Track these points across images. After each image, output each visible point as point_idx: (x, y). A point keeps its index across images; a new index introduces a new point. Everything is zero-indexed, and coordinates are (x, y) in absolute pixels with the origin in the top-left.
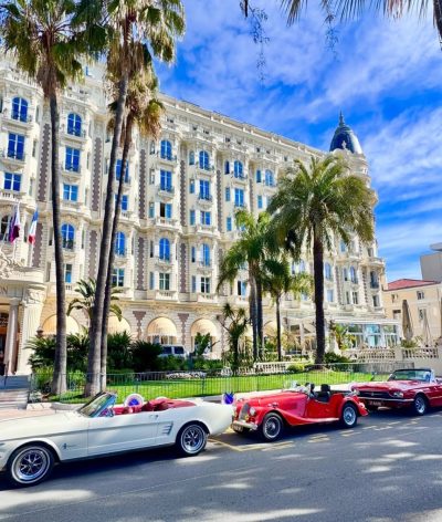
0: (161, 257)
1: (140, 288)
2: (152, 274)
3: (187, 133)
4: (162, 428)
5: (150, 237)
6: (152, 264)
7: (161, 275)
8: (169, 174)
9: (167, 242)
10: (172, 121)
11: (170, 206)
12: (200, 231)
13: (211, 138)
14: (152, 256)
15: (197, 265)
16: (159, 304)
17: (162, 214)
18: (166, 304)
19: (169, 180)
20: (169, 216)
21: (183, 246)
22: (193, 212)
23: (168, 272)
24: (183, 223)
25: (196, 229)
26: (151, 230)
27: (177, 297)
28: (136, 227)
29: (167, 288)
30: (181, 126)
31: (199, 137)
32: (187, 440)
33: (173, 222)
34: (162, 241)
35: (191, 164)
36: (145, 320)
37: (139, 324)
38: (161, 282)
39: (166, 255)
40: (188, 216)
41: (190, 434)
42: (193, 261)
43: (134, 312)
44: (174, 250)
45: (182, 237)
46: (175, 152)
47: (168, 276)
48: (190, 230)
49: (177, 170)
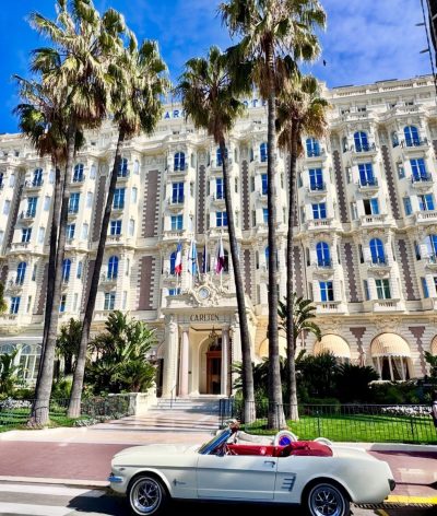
0: (375, 261)
1: (354, 300)
2: (366, 283)
3: (384, 114)
4: (281, 480)
5: (357, 241)
6: (364, 271)
7: (378, 283)
8: (369, 166)
9: (379, 242)
10: (364, 109)
11: (375, 201)
12: (421, 219)
13: (417, 108)
14: (362, 261)
15: (424, 263)
16: (381, 317)
17: (368, 211)
18: (391, 316)
19: (370, 173)
20: (377, 212)
21: (402, 244)
22: (407, 200)
23: (386, 277)
24: (396, 216)
25: (414, 219)
26: (357, 233)
27: (403, 306)
28: (339, 234)
29: (388, 295)
30: (376, 110)
31: (399, 113)
32: (319, 504)
33: (382, 218)
34: (372, 243)
35: (395, 145)
36: (366, 338)
37: (360, 343)
38: (379, 290)
39: (379, 257)
40: (402, 206)
41: (323, 496)
42: (419, 258)
43: (351, 329)
44: (389, 249)
45: (397, 232)
46: (372, 139)
47: (386, 282)
48: (407, 222)
49: (379, 158)
